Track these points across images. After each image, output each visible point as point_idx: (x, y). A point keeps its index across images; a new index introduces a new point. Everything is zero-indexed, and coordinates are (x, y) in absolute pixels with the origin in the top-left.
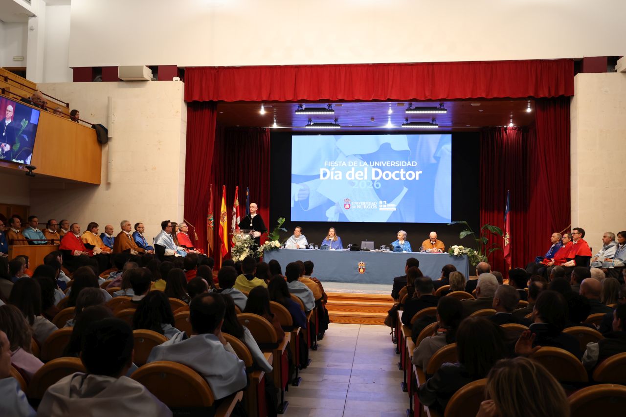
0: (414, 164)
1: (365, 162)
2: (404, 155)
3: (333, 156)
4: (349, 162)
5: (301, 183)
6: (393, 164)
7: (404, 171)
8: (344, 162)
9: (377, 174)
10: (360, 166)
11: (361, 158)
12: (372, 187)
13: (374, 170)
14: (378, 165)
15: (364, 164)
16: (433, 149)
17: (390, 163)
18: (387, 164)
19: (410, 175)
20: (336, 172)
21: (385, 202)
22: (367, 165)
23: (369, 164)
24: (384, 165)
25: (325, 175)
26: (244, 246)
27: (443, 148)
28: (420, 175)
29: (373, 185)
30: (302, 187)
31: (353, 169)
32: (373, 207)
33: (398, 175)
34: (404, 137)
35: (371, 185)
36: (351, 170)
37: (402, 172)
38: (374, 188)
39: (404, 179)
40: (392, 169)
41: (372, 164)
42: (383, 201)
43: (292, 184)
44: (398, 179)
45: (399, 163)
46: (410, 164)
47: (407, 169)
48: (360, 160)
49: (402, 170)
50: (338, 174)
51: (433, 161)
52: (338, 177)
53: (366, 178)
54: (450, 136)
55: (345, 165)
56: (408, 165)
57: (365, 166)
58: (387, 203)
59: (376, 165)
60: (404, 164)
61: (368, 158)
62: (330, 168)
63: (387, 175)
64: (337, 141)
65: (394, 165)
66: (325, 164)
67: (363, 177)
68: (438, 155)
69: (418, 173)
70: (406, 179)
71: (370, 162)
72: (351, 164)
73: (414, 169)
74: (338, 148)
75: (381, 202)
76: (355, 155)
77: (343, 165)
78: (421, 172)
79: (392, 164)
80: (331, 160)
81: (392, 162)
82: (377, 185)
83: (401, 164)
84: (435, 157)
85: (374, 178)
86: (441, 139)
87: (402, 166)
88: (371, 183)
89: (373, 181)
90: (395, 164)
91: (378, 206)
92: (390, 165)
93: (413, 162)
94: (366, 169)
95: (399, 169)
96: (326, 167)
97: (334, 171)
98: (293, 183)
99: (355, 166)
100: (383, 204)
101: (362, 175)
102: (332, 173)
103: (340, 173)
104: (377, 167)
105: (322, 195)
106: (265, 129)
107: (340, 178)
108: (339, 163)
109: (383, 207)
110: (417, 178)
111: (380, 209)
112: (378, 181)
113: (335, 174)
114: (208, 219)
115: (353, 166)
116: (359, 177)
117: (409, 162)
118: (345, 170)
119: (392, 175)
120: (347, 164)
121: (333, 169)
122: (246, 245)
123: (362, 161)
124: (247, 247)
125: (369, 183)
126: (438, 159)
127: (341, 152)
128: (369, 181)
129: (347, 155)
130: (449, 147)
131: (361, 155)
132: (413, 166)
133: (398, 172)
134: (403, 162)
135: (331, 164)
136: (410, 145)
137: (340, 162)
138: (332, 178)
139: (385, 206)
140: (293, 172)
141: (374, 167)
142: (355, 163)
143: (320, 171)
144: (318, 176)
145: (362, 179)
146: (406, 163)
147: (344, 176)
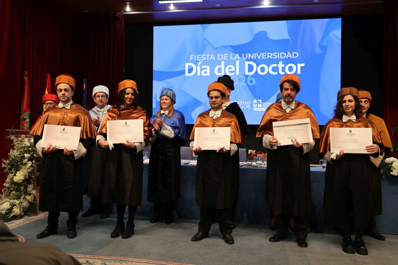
0: (295, 55)
1: (237, 55)
2: (282, 45)
3: (200, 49)
4: (218, 55)
5: (164, 80)
6: (270, 55)
7: (282, 64)
8: (212, 55)
9: (251, 68)
10: (231, 59)
11: (232, 50)
12: (245, 84)
13: (247, 63)
14: (253, 58)
15: (236, 57)
16: (319, 37)
17: (267, 55)
18: (263, 56)
19: (291, 69)
20: (203, 67)
21: (261, 100)
22: (239, 57)
23: (241, 56)
24: (259, 58)
25: (190, 70)
26: (23, 157)
27: (330, 34)
28: (302, 67)
29: (246, 81)
30: (165, 86)
31: (223, 63)
32: (245, 107)
33: (275, 69)
34: (282, 24)
35: (244, 81)
36: (221, 65)
37: (281, 65)
38: (247, 84)
39: (283, 73)
40: (269, 62)
41: (245, 57)
42: (257, 99)
43: (154, 82)
44: (276, 73)
45: (277, 55)
46: (290, 56)
47: (287, 61)
48: (231, 52)
49: (281, 63)
50: (206, 69)
51: (318, 51)
52: (206, 72)
53: (237, 73)
54: (339, 21)
55: (214, 58)
56: (288, 56)
57: (237, 59)
58: (262, 102)
59: (249, 58)
60: (283, 55)
61: (240, 50)
62: (196, 63)
63: (263, 70)
64: (204, 31)
65: (271, 57)
66: (191, 58)
67: (235, 72)
68: (324, 44)
69: (299, 66)
70: (285, 73)
71: (243, 54)
72: (220, 57)
73: (295, 62)
74: (206, 40)
75: (255, 101)
76: (225, 47)
77: (211, 58)
78: (303, 65)
79: (268, 56)
80: (197, 53)
81: (268, 54)
82: (251, 82)
83: (280, 55)
84: (321, 46)
85: (247, 73)
86: (328, 24)
87: (281, 57)
88: (244, 79)
89: (246, 76)
90: (273, 56)
91: (252, 105)
92: (267, 57)
93: (293, 53)
94: (238, 62)
95: (277, 61)
96: (191, 62)
97: (201, 65)
98: (155, 80)
99: (224, 59)
100: (258, 103)
101: (233, 69)
102: (199, 68)
103: (208, 67)
104: (251, 60)
105: (187, 94)
106: (118, 15)
107: (208, 74)
108: (206, 57)
109: (257, 107)
110: (299, 72)
111: (255, 109)
112: (252, 76)
113: (202, 70)
114: (22, 117)
115: (223, 60)
116: (230, 72)
117: (289, 53)
118: (213, 64)
119: (269, 69)
120: (216, 57)
121: (200, 63)
122: (26, 155)
123: (234, 54)
124: (30, 159)
125: (242, 79)
126: (324, 48)
127: (209, 43)
128: (241, 77)
129: (216, 47)
130: (338, 33)
131: (233, 47)
132: (293, 57)
133: (275, 65)
134: (281, 53)
135: (198, 58)
136: (290, 33)
137: (208, 55)
138: (199, 74)
139: (260, 105)
140: (155, 68)
141: (248, 60)
142: (225, 56)
143: (185, 66)
144: (183, 72)
145: (233, 74)
146: (285, 54)
147: (212, 71)
